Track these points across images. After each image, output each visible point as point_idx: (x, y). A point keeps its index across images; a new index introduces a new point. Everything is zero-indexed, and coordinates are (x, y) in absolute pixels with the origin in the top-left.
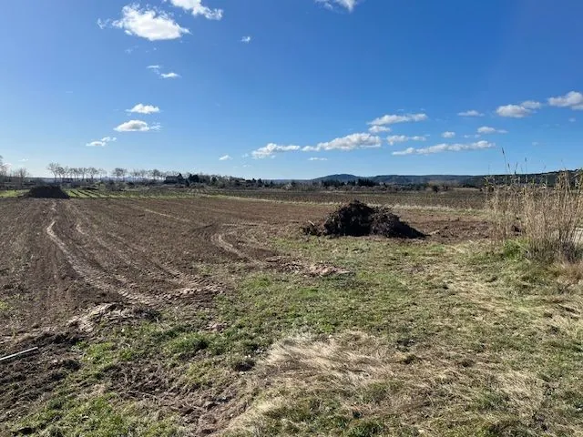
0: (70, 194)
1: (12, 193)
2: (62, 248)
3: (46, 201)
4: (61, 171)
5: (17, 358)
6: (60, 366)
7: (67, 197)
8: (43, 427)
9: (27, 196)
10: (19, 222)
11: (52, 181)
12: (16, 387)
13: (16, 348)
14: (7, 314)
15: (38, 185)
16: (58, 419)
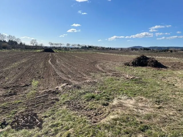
0: (55, 51)
1: (39, 51)
2: (53, 67)
3: (48, 53)
4: (52, 44)
5: (42, 97)
6: (54, 100)
7: (54, 52)
8: (50, 116)
9: (43, 51)
10: (41, 59)
11: (49, 47)
12: (42, 105)
13: (42, 94)
14: (39, 84)
15: (46, 48)
16: (53, 114)
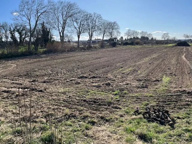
0: (190, 45)
1: (171, 45)
2: (188, 63)
3: (182, 47)
4: (188, 37)
5: (175, 95)
6: (189, 102)
7: (189, 46)
8: (184, 119)
9: (176, 46)
10: (173, 54)
11: (184, 40)
12: (175, 104)
13: (174, 92)
14: (171, 81)
15: (179, 42)
16: (188, 118)
